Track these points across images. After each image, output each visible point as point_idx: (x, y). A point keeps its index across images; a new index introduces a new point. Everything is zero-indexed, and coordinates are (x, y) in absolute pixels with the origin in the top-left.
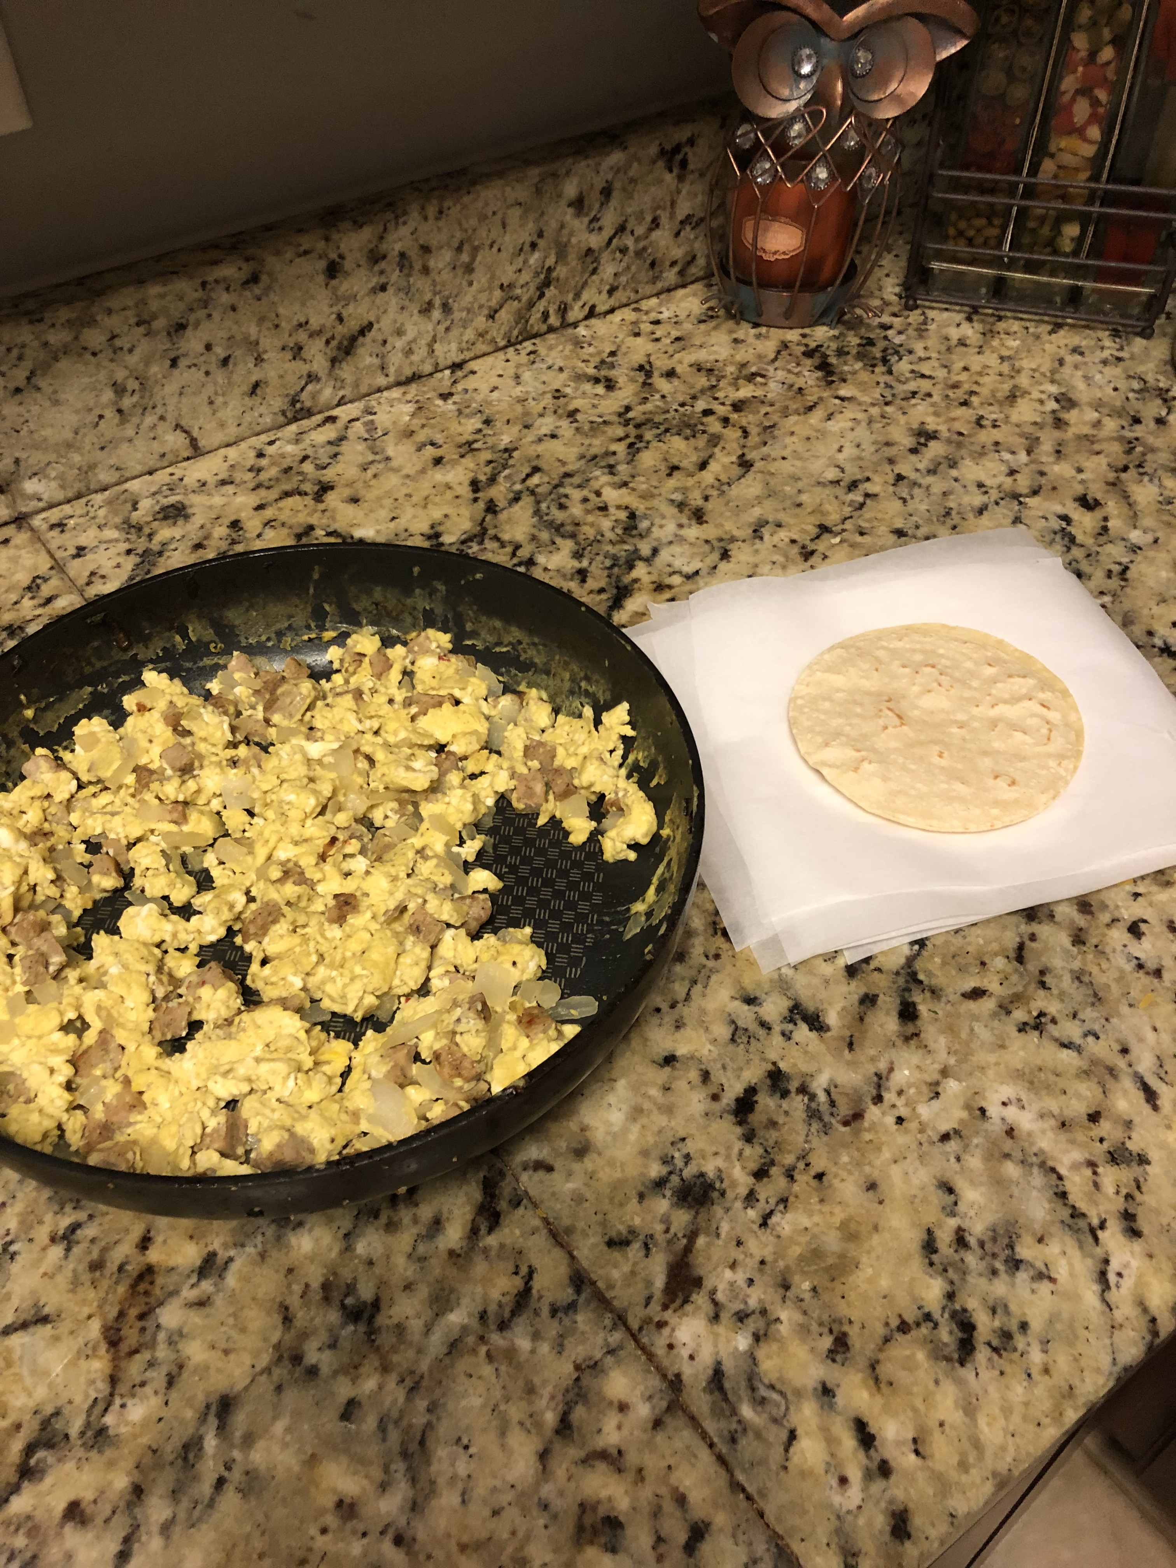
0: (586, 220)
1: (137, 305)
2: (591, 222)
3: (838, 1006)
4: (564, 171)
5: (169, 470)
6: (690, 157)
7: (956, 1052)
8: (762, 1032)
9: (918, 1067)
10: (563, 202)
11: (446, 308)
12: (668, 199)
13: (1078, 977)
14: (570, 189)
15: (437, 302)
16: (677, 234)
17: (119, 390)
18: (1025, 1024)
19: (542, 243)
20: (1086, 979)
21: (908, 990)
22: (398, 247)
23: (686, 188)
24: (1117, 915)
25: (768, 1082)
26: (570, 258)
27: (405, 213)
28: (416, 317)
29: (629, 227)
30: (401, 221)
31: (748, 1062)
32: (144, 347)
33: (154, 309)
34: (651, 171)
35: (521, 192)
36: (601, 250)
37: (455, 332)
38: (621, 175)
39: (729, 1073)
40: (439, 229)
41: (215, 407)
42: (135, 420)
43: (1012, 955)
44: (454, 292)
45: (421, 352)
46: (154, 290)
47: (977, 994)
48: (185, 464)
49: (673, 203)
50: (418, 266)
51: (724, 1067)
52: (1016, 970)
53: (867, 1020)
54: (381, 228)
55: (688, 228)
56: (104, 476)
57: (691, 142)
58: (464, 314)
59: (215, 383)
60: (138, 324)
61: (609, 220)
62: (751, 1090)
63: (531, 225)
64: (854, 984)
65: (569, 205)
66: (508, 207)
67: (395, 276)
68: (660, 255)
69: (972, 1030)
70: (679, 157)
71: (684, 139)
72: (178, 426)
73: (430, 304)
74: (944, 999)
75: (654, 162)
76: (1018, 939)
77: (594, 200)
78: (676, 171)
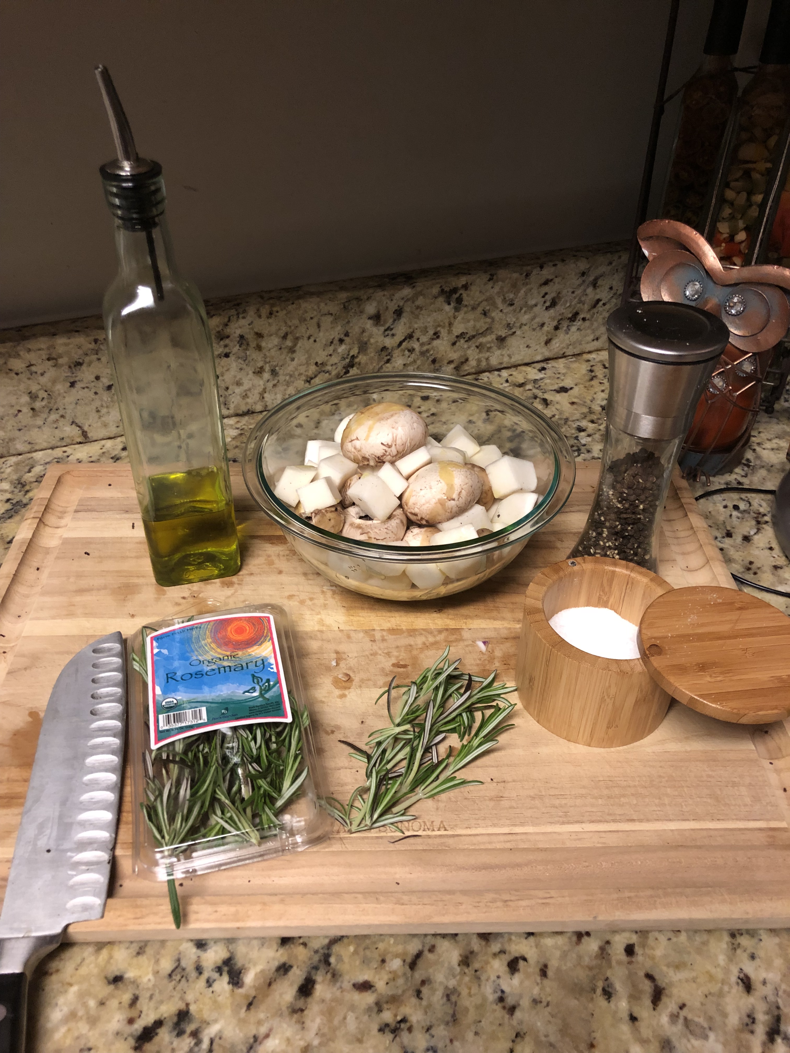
0: (382, 329)
1: (48, 348)
2: (386, 330)
3: (259, 968)
4: (365, 297)
5: (65, 449)
6: (464, 296)
7: (323, 1035)
8: (194, 974)
9: (288, 1040)
10: (365, 316)
11: (274, 372)
12: (447, 322)
13: (449, 995)
14: (371, 309)
15: (267, 368)
16: (454, 344)
17: (33, 397)
18: (387, 1025)
19: (347, 339)
20: (453, 998)
21: (316, 968)
22: (238, 332)
23: (460, 316)
24: (507, 947)
25: (175, 1019)
26: (369, 351)
27: (244, 311)
28: (251, 375)
29: (416, 335)
30: (241, 316)
31: (172, 997)
32: (51, 373)
33: (60, 352)
34: (433, 303)
35: (334, 307)
36: (393, 349)
37: (281, 388)
38: (409, 303)
39: (152, 1004)
40: (270, 324)
41: (101, 414)
42: (44, 415)
43: (409, 960)
44: (280, 364)
45: (253, 398)
46: (60, 341)
47: (365, 986)
48: (77, 446)
49: (450, 324)
50: (253, 344)
51: (151, 997)
52: (405, 974)
53: (274, 986)
54: (226, 320)
55: (462, 341)
56: (20, 446)
57: (465, 287)
58: (287, 378)
59: (102, 400)
60: (49, 359)
61: (401, 330)
62: (159, 1023)
63: (339, 328)
64: (281, 951)
65: (369, 318)
66: (322, 316)
67: (236, 349)
68: (439, 356)
69: (345, 1018)
70: (455, 296)
71: (460, 286)
72: (73, 423)
73: (262, 368)
74: (338, 985)
75: (436, 298)
76: (420, 947)
77: (389, 318)
78: (453, 305)
